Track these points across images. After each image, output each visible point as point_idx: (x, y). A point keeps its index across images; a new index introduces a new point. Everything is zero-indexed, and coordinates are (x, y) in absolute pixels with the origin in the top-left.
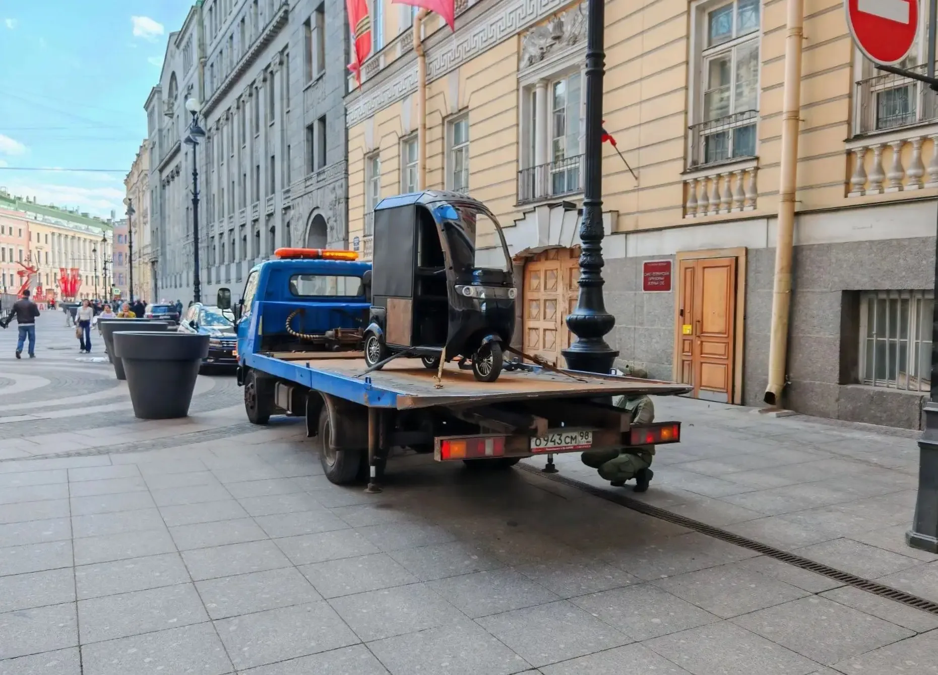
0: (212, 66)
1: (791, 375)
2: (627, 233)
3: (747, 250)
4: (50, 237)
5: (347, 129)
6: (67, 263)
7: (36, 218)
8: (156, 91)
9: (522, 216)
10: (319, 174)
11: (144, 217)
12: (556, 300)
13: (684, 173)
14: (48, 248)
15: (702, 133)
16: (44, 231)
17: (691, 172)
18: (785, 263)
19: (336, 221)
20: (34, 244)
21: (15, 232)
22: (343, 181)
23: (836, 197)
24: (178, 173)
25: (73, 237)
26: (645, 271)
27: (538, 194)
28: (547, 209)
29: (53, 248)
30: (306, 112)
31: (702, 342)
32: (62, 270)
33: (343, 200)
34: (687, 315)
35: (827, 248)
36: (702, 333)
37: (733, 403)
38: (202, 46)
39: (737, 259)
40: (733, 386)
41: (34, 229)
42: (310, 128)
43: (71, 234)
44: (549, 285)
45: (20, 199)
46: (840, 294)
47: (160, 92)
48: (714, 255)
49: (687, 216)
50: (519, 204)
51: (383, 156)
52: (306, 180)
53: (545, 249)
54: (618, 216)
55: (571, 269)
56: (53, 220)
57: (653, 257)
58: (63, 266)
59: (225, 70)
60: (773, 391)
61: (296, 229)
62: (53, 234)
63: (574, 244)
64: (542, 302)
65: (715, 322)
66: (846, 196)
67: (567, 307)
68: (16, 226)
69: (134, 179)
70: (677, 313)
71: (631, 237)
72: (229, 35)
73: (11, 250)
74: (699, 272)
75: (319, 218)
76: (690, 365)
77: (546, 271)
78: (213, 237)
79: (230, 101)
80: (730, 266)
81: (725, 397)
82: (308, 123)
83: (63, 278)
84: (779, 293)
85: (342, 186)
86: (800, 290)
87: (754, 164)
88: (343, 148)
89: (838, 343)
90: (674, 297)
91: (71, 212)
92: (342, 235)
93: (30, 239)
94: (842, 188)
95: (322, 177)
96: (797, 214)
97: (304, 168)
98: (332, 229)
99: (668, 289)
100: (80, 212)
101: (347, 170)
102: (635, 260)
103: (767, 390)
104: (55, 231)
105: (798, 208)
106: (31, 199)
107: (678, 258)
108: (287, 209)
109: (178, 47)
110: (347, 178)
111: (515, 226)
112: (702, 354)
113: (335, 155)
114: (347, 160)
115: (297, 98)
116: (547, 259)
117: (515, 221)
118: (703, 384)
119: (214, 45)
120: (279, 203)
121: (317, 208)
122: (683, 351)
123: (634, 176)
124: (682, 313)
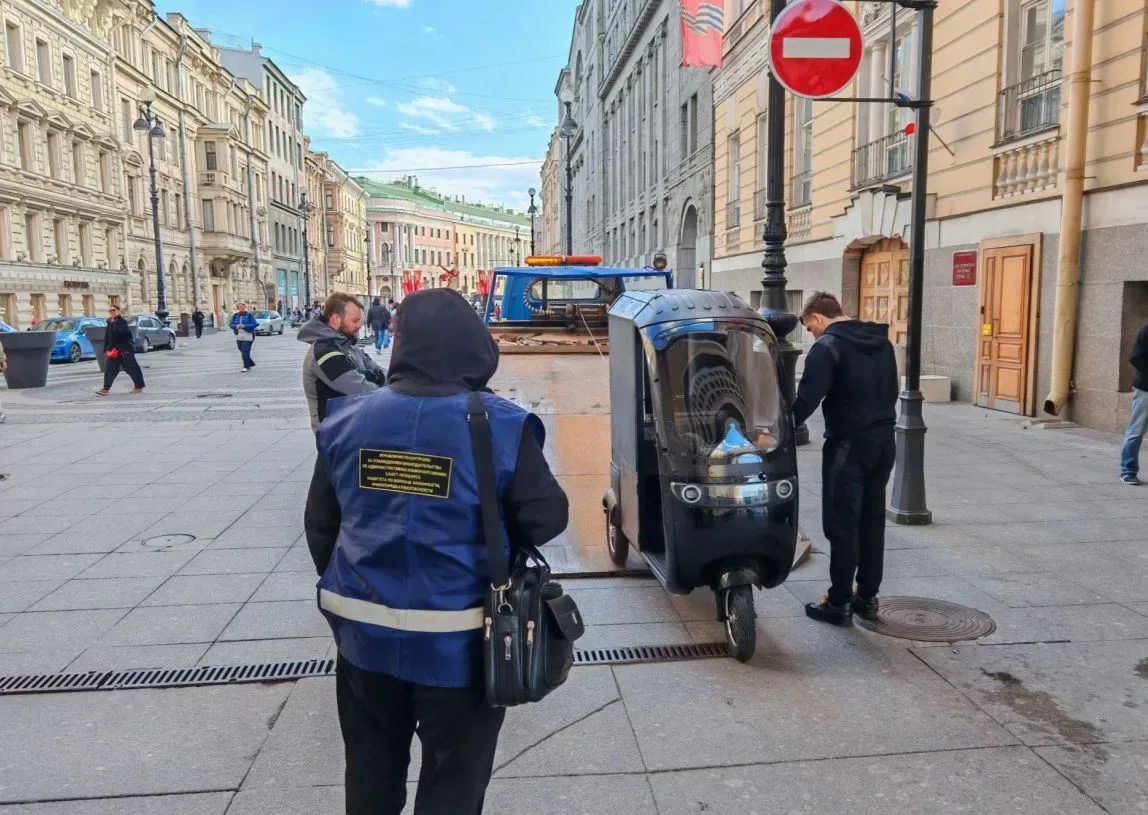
0: (609, 42)
1: (1077, 382)
2: (941, 220)
3: (1042, 235)
4: (475, 238)
5: (714, 108)
6: (485, 264)
7: (462, 218)
8: (564, 74)
9: (850, 203)
10: (691, 160)
11: (555, 212)
12: (887, 297)
13: (996, 145)
14: (473, 249)
15: (1020, 97)
16: (469, 232)
17: (1004, 144)
18: (1068, 251)
19: (704, 212)
20: (460, 246)
21: (443, 234)
22: (710, 167)
23: (1124, 171)
24: (582, 162)
25: (497, 237)
26: (955, 263)
27: (871, 174)
28: (869, 194)
29: (478, 249)
30: (681, 89)
31: (999, 344)
32: (480, 272)
33: (710, 188)
34: (988, 312)
35: (1113, 231)
36: (1000, 333)
37: (1025, 414)
38: (601, 20)
39: (1032, 246)
40: (1025, 394)
41: (460, 230)
42: (685, 107)
43: (495, 234)
44: (883, 281)
45: (447, 199)
46: (1122, 286)
47: (569, 74)
48: (1012, 242)
49: (996, 198)
50: (853, 189)
51: (743, 138)
52: (681, 166)
53: (877, 239)
54: (937, 199)
55: (901, 261)
56: (479, 219)
57: (963, 246)
58: (482, 269)
59: (619, 44)
60: (1053, 400)
61: (673, 223)
62: (478, 234)
63: (894, 233)
64: (875, 299)
65: (1011, 322)
66: (1135, 170)
67: (896, 304)
68: (444, 227)
69: (547, 171)
70: (979, 310)
71: (945, 224)
72: (623, 5)
73: (439, 253)
74: (999, 262)
75: (692, 208)
76: (989, 370)
77: (880, 264)
78: (608, 233)
79: (621, 83)
80: (1026, 255)
81: (1017, 407)
82: (683, 102)
83: (481, 281)
84: (1063, 286)
85: (709, 173)
86: (1086, 282)
87: (1055, 134)
88: (710, 129)
89: (1119, 342)
90: (977, 292)
91: (496, 209)
92: (709, 228)
93: (457, 242)
94: (1131, 160)
95: (694, 162)
96: (1087, 193)
97: (680, 154)
98: (701, 221)
99: (974, 284)
100: (505, 209)
101: (713, 154)
102: (949, 248)
103: (1048, 398)
104: (480, 230)
105: (1087, 185)
106: (460, 199)
107: (982, 248)
108: (666, 199)
109: (581, 23)
110: (713, 163)
111: (846, 214)
112: (999, 357)
113: (704, 139)
114: (713, 143)
115: (674, 74)
116: (881, 250)
117: (846, 209)
118: (1000, 392)
119: (611, 17)
120: (661, 194)
121: (690, 198)
122: (983, 355)
123: (951, 152)
124: (983, 310)
